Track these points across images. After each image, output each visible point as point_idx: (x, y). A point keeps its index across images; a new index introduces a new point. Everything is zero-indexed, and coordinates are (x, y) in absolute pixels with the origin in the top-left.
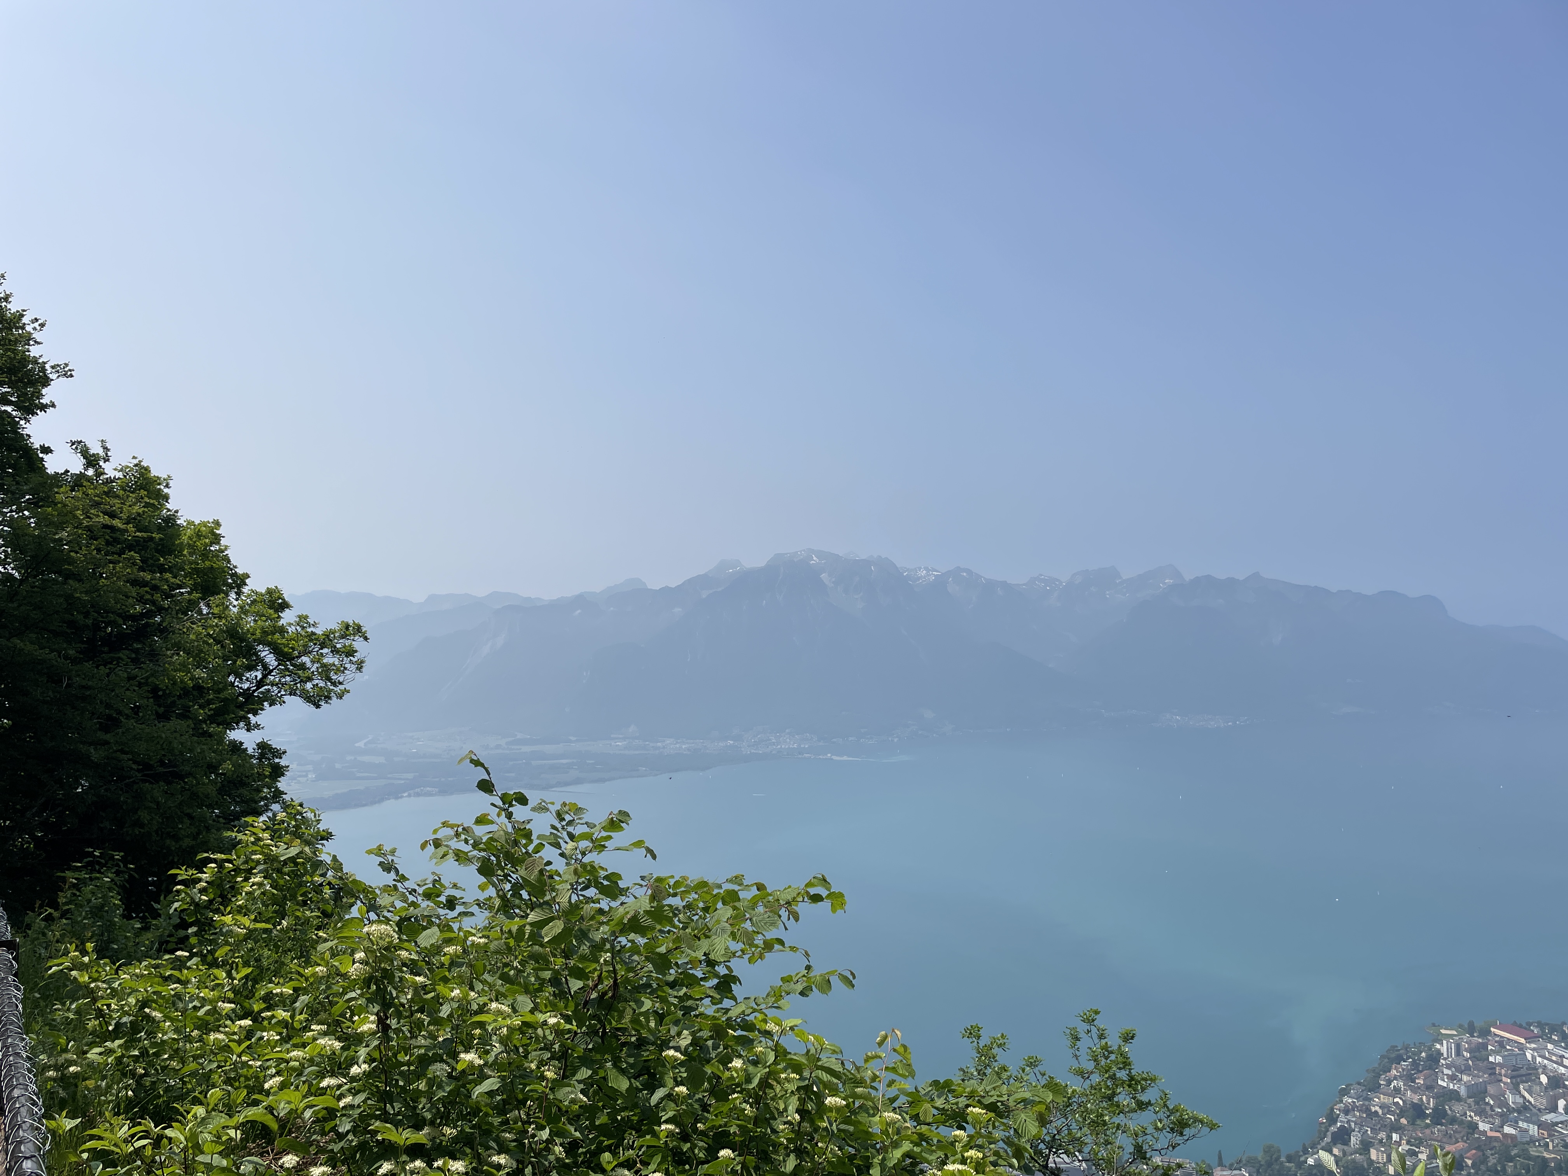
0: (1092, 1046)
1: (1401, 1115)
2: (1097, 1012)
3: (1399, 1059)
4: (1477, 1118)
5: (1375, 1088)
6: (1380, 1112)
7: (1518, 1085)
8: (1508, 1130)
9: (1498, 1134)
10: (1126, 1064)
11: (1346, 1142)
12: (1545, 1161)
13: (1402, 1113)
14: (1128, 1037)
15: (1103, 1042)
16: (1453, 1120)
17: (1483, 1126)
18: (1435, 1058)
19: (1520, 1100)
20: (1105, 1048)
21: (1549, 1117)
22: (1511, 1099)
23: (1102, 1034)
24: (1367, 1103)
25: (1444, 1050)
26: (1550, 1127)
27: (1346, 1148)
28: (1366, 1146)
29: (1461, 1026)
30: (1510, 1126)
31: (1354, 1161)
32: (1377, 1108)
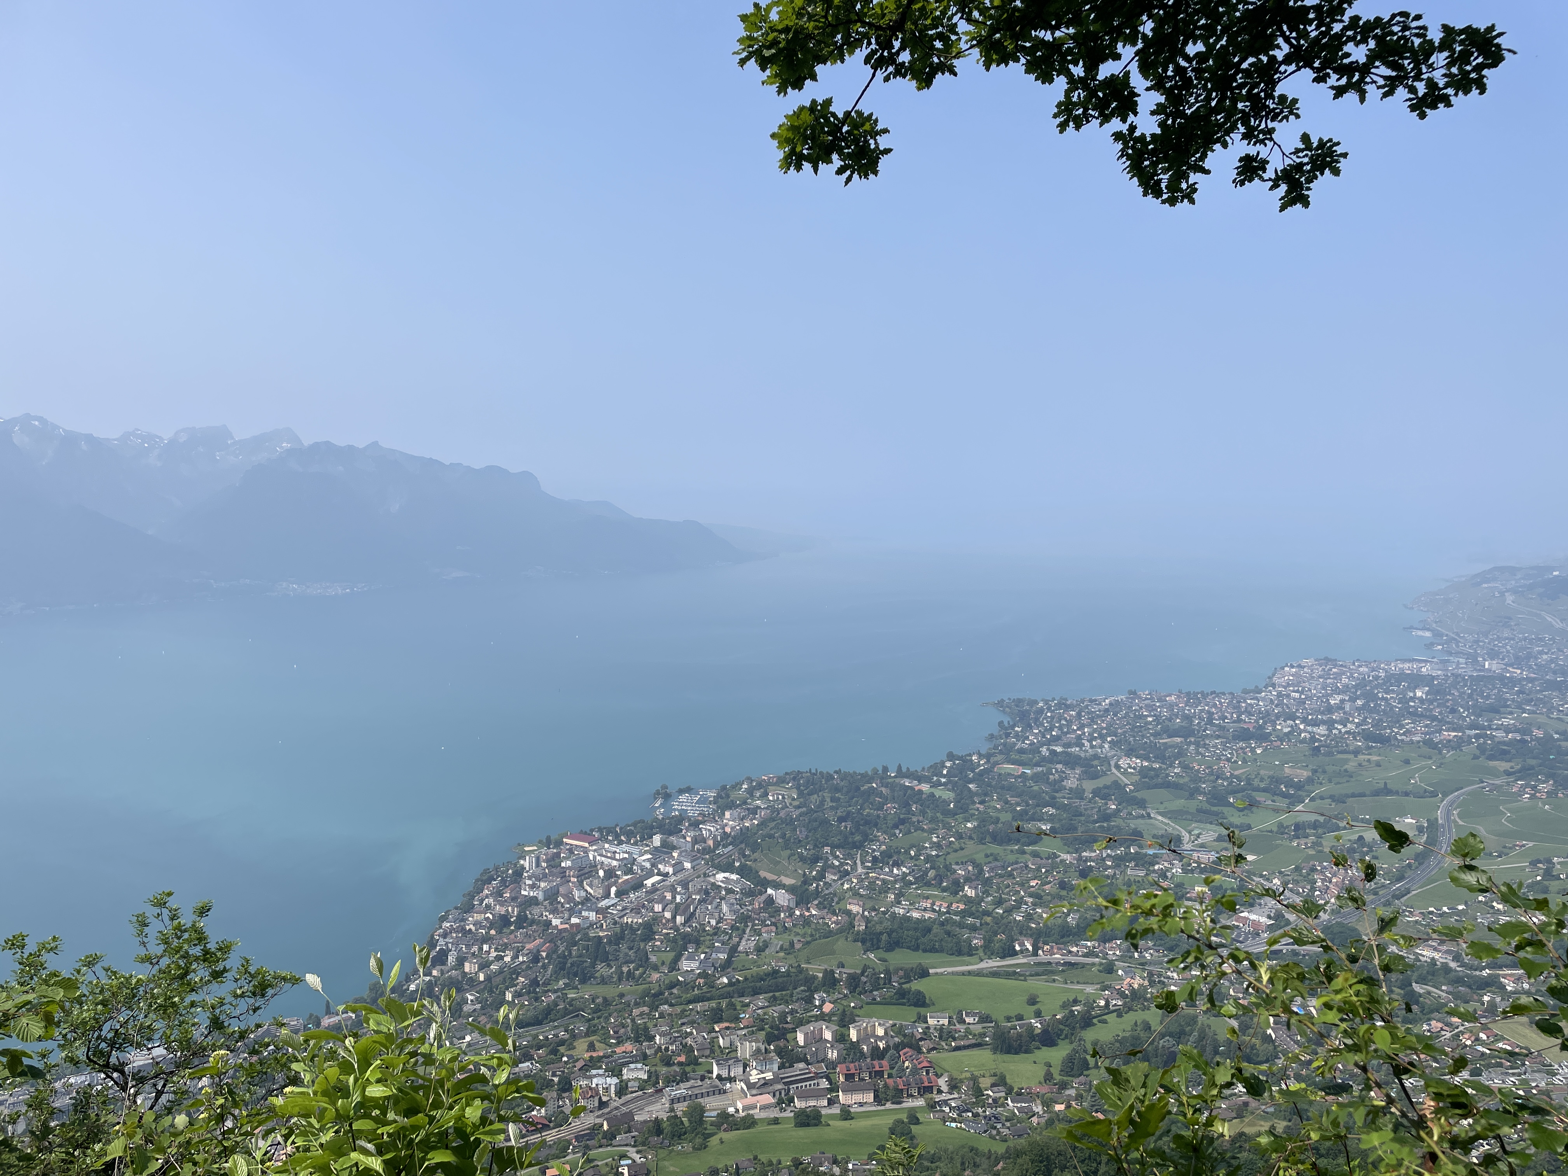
0: (162, 928)
1: (490, 928)
2: (170, 894)
3: (491, 879)
4: (551, 916)
5: (469, 908)
6: (473, 928)
7: (582, 882)
8: (574, 920)
9: (567, 926)
10: (201, 938)
11: (444, 962)
12: (600, 938)
13: (492, 925)
14: (203, 911)
15: (176, 922)
16: (533, 922)
17: (556, 922)
18: (519, 873)
19: (583, 894)
20: (179, 928)
21: (603, 903)
22: (577, 894)
23: (175, 915)
24: (462, 923)
25: (527, 865)
26: (603, 911)
27: (443, 967)
28: (461, 961)
29: (540, 842)
30: (576, 917)
31: (450, 977)
32: (471, 927)
